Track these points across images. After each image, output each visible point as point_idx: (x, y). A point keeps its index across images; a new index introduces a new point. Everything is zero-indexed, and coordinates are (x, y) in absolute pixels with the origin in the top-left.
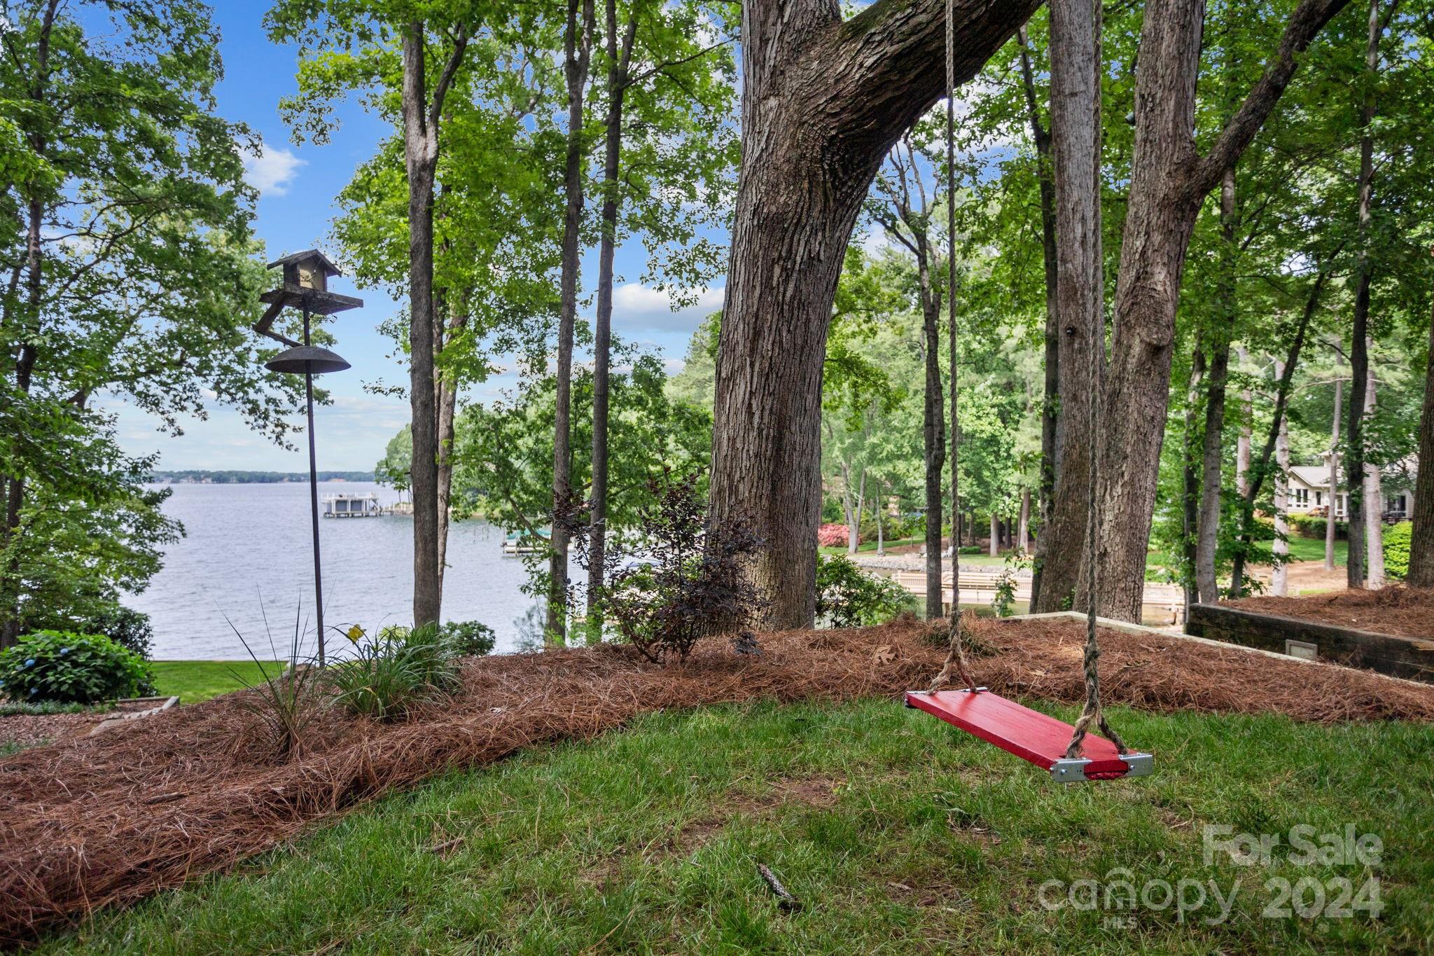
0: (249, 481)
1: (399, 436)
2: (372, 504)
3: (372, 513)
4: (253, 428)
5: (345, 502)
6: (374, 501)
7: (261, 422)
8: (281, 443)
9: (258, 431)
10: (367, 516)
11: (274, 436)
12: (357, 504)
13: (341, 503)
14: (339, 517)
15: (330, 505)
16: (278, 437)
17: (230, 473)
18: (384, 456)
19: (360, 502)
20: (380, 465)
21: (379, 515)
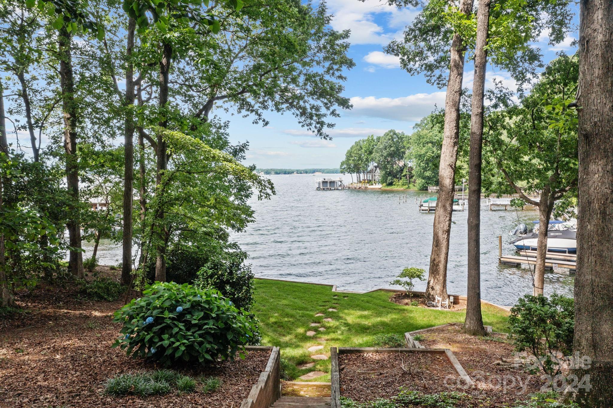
0: (279, 174)
1: (351, 148)
2: (340, 183)
3: (340, 188)
4: (303, 126)
5: (327, 182)
6: (341, 182)
7: (309, 121)
8: (321, 135)
9: (306, 128)
10: (337, 189)
11: (316, 131)
12: (332, 183)
13: (325, 183)
14: (324, 189)
15: (319, 183)
16: (319, 131)
17: (271, 170)
18: (344, 158)
19: (334, 182)
20: (342, 164)
21: (343, 189)
